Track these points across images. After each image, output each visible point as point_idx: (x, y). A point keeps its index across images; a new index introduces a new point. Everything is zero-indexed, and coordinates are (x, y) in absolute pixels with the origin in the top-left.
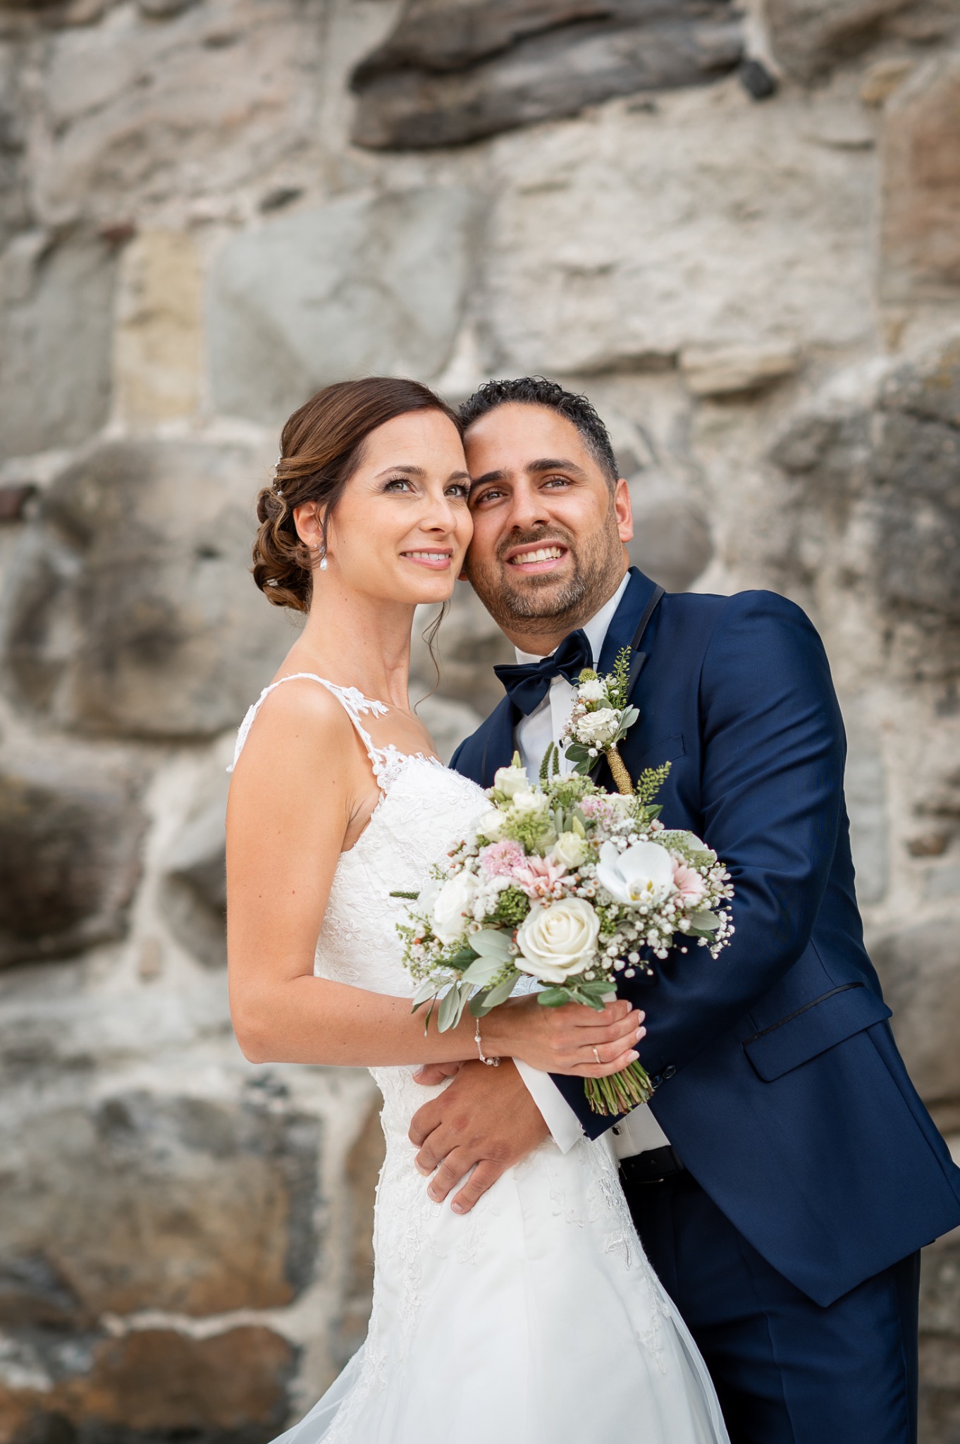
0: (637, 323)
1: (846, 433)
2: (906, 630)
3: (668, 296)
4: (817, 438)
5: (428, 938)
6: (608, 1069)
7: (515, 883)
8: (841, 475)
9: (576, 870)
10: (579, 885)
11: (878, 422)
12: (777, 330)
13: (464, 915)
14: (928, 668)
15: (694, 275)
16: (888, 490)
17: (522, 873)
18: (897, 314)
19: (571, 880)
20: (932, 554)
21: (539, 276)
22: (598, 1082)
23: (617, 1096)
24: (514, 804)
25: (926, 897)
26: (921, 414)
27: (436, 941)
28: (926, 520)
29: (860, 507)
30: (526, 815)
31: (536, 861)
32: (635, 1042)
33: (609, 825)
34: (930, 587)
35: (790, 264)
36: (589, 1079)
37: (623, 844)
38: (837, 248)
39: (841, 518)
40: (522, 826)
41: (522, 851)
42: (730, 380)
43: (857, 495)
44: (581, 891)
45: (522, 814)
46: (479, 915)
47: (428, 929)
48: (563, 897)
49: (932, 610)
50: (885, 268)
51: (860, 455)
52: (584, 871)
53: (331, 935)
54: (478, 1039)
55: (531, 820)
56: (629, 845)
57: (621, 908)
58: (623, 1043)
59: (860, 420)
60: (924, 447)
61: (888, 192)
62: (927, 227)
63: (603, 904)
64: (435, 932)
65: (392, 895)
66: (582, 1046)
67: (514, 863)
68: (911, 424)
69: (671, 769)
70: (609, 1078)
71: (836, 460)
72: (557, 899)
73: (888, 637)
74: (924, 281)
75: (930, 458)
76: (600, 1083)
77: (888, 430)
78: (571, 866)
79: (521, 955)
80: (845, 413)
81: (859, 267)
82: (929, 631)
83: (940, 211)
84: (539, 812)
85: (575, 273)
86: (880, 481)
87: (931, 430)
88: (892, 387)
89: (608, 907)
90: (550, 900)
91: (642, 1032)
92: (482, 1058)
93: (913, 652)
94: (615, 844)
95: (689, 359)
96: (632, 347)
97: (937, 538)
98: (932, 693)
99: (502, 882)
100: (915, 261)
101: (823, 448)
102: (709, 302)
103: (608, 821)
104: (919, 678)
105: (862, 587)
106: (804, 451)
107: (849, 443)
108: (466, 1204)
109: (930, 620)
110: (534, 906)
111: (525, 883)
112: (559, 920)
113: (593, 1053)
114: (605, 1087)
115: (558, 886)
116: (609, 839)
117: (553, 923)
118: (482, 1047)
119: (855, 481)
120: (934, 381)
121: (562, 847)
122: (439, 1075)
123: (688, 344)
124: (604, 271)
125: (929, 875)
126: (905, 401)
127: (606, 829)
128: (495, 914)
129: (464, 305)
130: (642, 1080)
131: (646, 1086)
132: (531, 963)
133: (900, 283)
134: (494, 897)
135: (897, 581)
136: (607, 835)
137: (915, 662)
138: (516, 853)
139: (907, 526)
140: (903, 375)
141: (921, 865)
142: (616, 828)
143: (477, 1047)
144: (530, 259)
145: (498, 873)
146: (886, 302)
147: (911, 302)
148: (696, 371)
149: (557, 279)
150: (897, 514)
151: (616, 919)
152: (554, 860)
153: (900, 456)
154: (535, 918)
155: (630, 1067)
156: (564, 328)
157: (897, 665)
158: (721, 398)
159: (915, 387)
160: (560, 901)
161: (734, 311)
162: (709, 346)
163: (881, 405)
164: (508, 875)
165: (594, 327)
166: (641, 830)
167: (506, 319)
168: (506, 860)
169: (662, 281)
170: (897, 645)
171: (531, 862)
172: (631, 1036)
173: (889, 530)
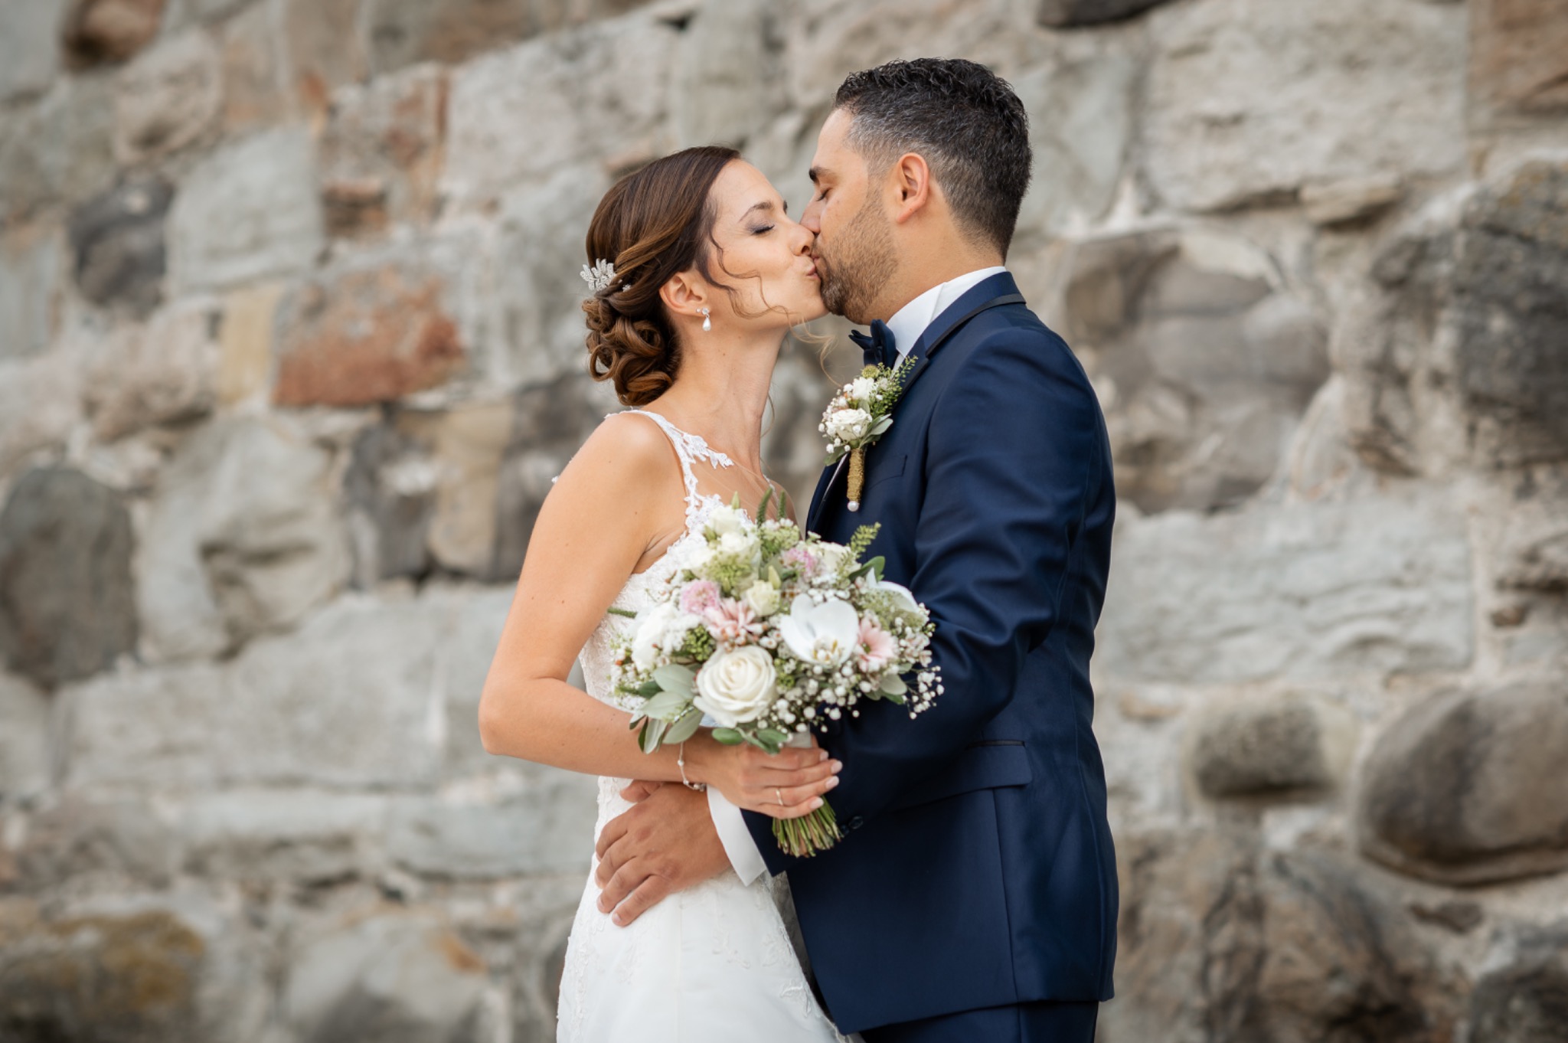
0: (1266, 164)
1: (1432, 249)
2: (1486, 424)
3: (1290, 139)
4: (1408, 254)
5: (628, 661)
6: (792, 813)
7: (705, 623)
8: (1428, 287)
9: (764, 619)
10: (765, 634)
11: (1460, 240)
12: (1383, 164)
13: (655, 646)
14: (1509, 456)
15: (1312, 120)
16: (1468, 299)
17: (713, 613)
18: (1481, 143)
19: (758, 628)
20: (1504, 354)
21: (1184, 128)
22: (784, 822)
23: (799, 839)
24: (721, 544)
25: (1507, 664)
26: (1495, 230)
27: (633, 665)
28: (1499, 323)
29: (1446, 315)
30: (729, 557)
31: (730, 603)
32: (824, 791)
33: (810, 578)
34: (1504, 383)
35: (1393, 105)
36: (776, 819)
37: (819, 598)
38: (1435, 90)
39: (1430, 324)
40: (725, 567)
41: (718, 592)
42: (1341, 209)
43: (1442, 304)
44: (765, 641)
45: (726, 555)
46: (667, 649)
47: (629, 652)
48: (746, 644)
49: (1506, 404)
50: (1470, 106)
51: (1444, 268)
52: (773, 621)
53: (599, 647)
54: (680, 763)
55: (734, 562)
56: (825, 600)
57: (800, 662)
58: (808, 789)
59: (1446, 238)
60: (1496, 258)
61: (1473, 36)
62: (1505, 65)
63: (784, 657)
64: (634, 657)
66: (767, 787)
67: (709, 603)
68: (1484, 239)
69: (880, 531)
70: (793, 820)
71: (1423, 274)
72: (739, 646)
73: (1472, 430)
74: (1501, 114)
75: (1502, 268)
76: (785, 823)
77: (1469, 246)
78: (761, 614)
79: (698, 694)
80: (1433, 233)
81: (1452, 104)
82: (1505, 423)
83: (1515, 50)
84: (742, 556)
85: (1214, 124)
86: (1461, 290)
87: (1504, 243)
88: (1473, 208)
89: (787, 660)
90: (733, 645)
91: (833, 782)
92: (686, 782)
93: (1493, 442)
94: (811, 597)
95: (1308, 193)
96: (1261, 185)
97: (1507, 339)
98: (1512, 480)
99: (693, 621)
100: (1495, 96)
101: (1414, 263)
102: (1324, 142)
103: (810, 574)
104: (1499, 466)
105: (1450, 386)
106: (1396, 268)
107: (1436, 259)
108: (627, 919)
109: (1506, 413)
110: (720, 649)
111: (715, 624)
112: (739, 665)
113: (775, 794)
114: (789, 828)
115: (743, 632)
116: (807, 592)
117: (733, 669)
118: (685, 771)
119: (1441, 292)
120: (1508, 200)
121: (754, 594)
122: (641, 791)
123: (1306, 180)
124: (1237, 120)
125: (1509, 644)
126: (1483, 219)
127: (807, 581)
128: (681, 650)
129: (1126, 156)
130: (827, 826)
131: (830, 833)
132: (706, 703)
133: (1483, 116)
134: (683, 634)
135: (1476, 379)
136: (806, 587)
137: (1495, 452)
138: (711, 593)
139: (1482, 329)
140: (1482, 197)
141: (1503, 634)
142: (816, 581)
143: (680, 769)
144: (1178, 113)
145: (691, 611)
146: (1473, 133)
147: (1492, 132)
148: (1314, 203)
149: (1199, 130)
150: (1475, 319)
151: (794, 673)
152: (746, 606)
153: (1476, 268)
154: (718, 659)
155: (816, 813)
156: (1205, 171)
157: (1481, 456)
158: (1337, 226)
159: (1490, 207)
160: (742, 648)
161: (1346, 149)
162: (1324, 181)
163: (1465, 224)
164: (699, 614)
165: (1230, 169)
166: (842, 586)
167: (1159, 167)
168: (700, 599)
169: (1284, 126)
170: (1480, 438)
171: (725, 603)
172: (820, 784)
173: (1469, 334)
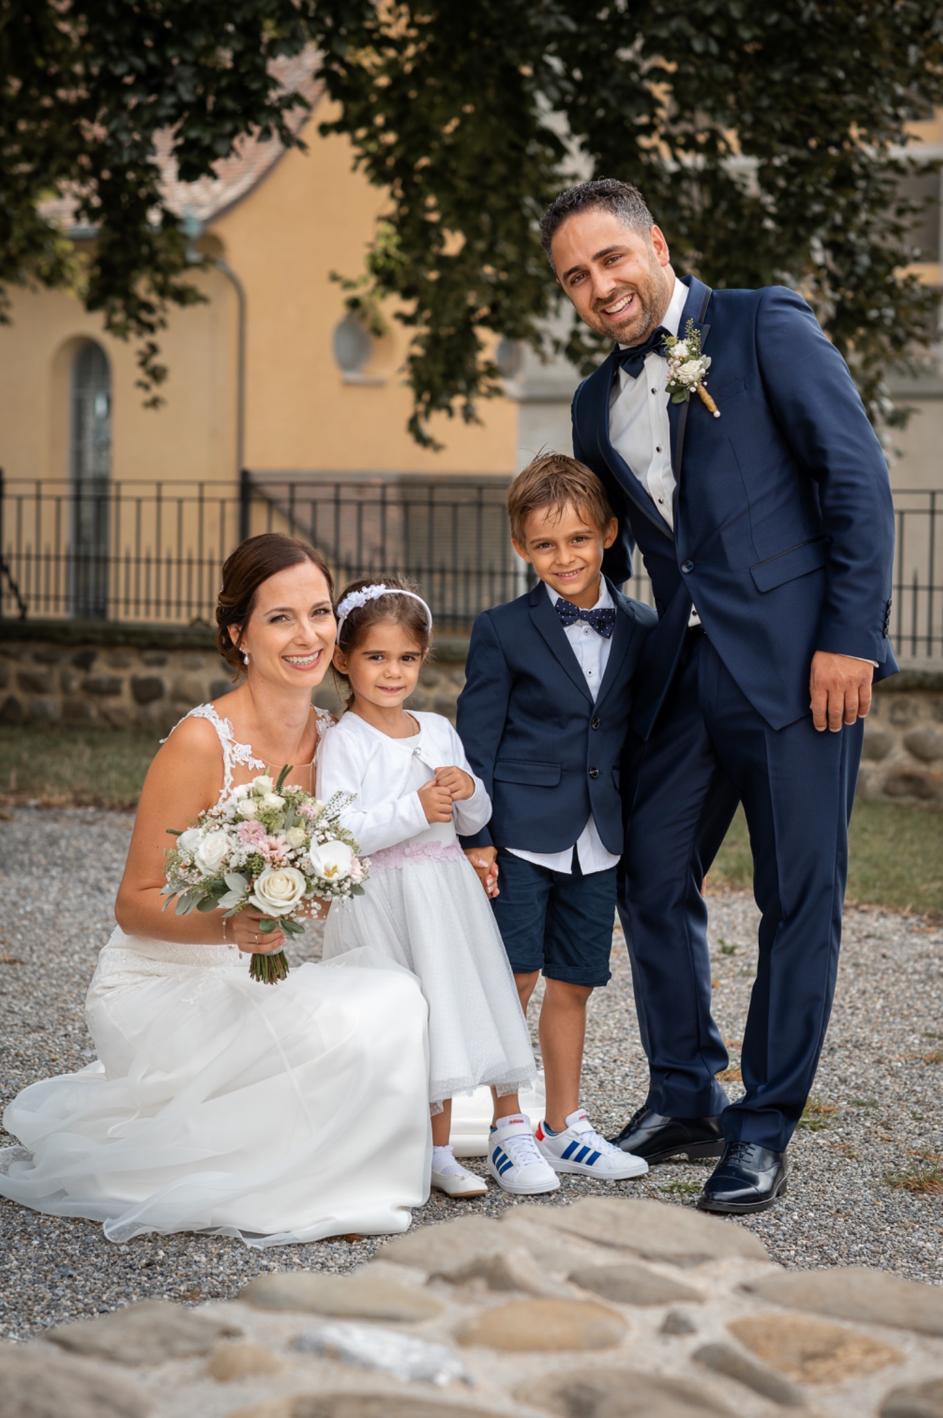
5: (193, 866)
7: (258, 850)
9: (295, 850)
10: (296, 860)
13: (222, 861)
17: (263, 845)
19: (292, 856)
24: (264, 799)
27: (198, 870)
31: (272, 839)
37: (322, 838)
40: (268, 815)
41: (264, 831)
44: (297, 864)
45: (269, 809)
46: (233, 865)
47: (193, 861)
48: (286, 866)
52: (300, 852)
55: (273, 812)
56: (327, 839)
57: (320, 879)
63: (310, 875)
64: (197, 864)
65: (167, 832)
67: (259, 838)
72: (284, 867)
78: (293, 847)
79: (253, 894)
84: (278, 809)
89: (312, 877)
90: (279, 866)
94: (318, 836)
99: (251, 848)
103: (314, 821)
110: (268, 867)
111: (264, 852)
112: (281, 879)
115: (284, 858)
116: (314, 833)
117: (277, 880)
121: (289, 834)
127: (313, 825)
128: (243, 866)
132: (258, 900)
134: (245, 858)
136: (313, 829)
138: (260, 831)
142: (319, 826)
145: (249, 842)
151: (316, 886)
152: (283, 840)
154: (267, 874)
164: (254, 844)
168: (253, 834)
171: (269, 839)
